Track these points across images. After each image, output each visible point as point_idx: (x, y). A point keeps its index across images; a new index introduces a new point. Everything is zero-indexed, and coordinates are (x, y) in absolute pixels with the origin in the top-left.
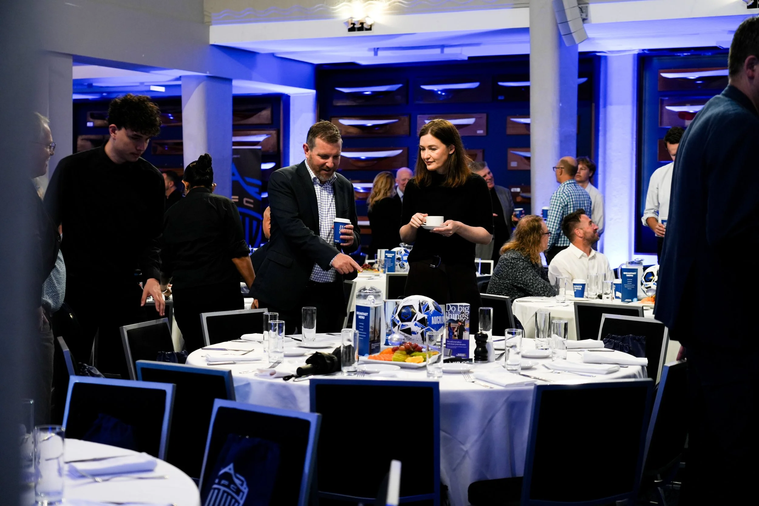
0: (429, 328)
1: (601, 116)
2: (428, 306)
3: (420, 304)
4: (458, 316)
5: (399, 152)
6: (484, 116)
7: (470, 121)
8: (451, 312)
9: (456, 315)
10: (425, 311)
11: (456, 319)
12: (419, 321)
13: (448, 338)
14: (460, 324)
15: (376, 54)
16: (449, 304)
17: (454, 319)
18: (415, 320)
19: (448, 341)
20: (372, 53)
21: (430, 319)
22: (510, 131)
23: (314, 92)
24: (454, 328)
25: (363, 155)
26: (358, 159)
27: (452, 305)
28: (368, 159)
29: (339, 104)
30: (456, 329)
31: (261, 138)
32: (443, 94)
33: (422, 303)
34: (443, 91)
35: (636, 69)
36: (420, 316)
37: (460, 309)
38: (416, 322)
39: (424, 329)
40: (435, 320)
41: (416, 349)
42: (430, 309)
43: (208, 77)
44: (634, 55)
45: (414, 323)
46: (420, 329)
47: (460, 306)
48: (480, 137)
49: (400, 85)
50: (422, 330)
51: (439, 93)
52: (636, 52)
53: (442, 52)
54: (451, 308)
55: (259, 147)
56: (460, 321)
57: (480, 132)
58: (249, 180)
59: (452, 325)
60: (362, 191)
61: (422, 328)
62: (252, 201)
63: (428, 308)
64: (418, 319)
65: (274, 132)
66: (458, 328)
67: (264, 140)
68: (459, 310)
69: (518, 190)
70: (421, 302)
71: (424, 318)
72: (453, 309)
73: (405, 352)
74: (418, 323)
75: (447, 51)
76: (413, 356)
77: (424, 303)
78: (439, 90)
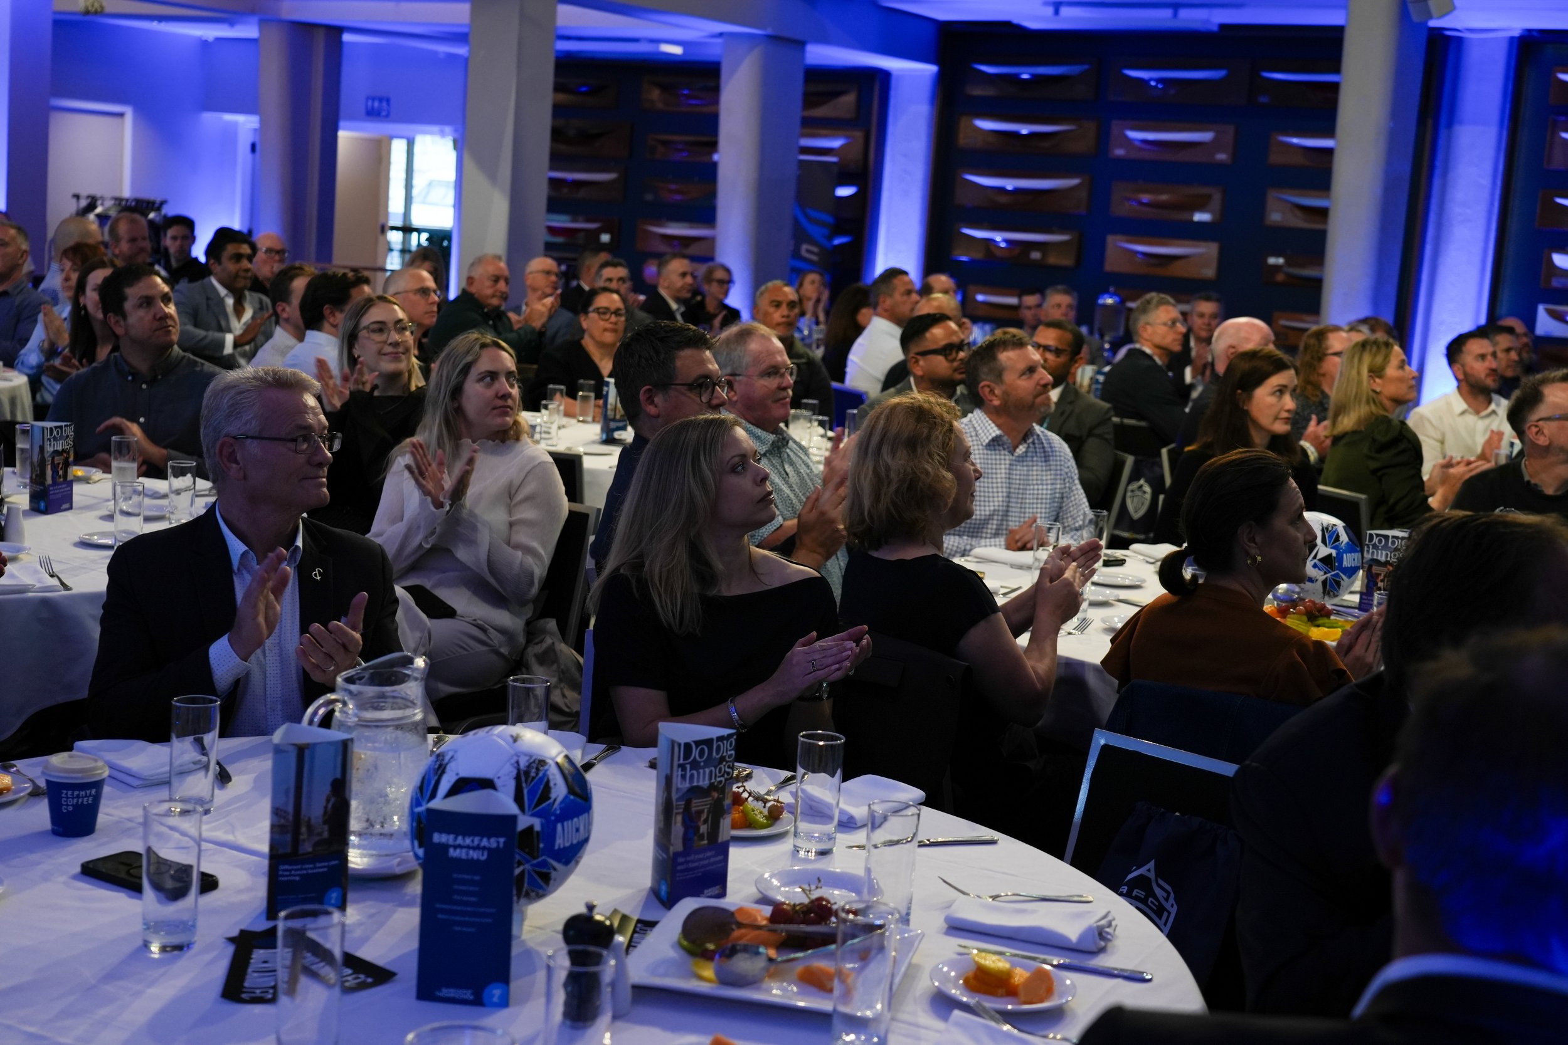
0: (1337, 574)
1: (1442, 142)
2: (1338, 534)
3: (1324, 530)
4: (1387, 555)
5: (1074, 182)
6: (1231, 129)
7: (1205, 136)
8: (1375, 546)
9: (1384, 553)
10: (1334, 543)
11: (1383, 559)
12: (1321, 560)
13: (1365, 591)
14: (1391, 568)
15: (1057, 12)
16: (1373, 532)
17: (1379, 558)
18: (1315, 557)
19: (1364, 597)
20: (1050, 10)
21: (1340, 557)
22: (1275, 158)
23: (932, 68)
24: (1378, 575)
25: (1010, 184)
26: (1002, 190)
27: (1378, 535)
28: (1017, 191)
29: (977, 91)
30: (1381, 577)
31: (836, 143)
32: (1160, 86)
33: (1327, 529)
34: (1158, 81)
35: (1513, 63)
36: (1323, 551)
37: (1393, 543)
38: (1316, 561)
39: (1328, 575)
40: (1349, 560)
41: (1323, 613)
42: (1341, 539)
43: (769, 37)
44: (1512, 39)
45: (1313, 563)
46: (1322, 573)
47: (1393, 537)
48: (1221, 165)
49: (1086, 67)
50: (1325, 577)
51: (1153, 83)
52: (1516, 34)
53: (1175, 15)
54: (1376, 540)
55: (834, 159)
56: (1391, 565)
57: (1221, 157)
58: (813, 214)
59: (1375, 569)
60: (1003, 245)
61: (1325, 573)
62: (815, 250)
63: (1337, 538)
64: (1320, 556)
65: (858, 134)
66: (1385, 576)
67: (842, 147)
68: (1390, 544)
69: (1281, 261)
70: (1325, 525)
71: (1331, 555)
72: (1380, 541)
73: (1305, 618)
74: (1319, 564)
75: (1184, 13)
76: (1318, 626)
77: (1330, 529)
78: (1151, 79)
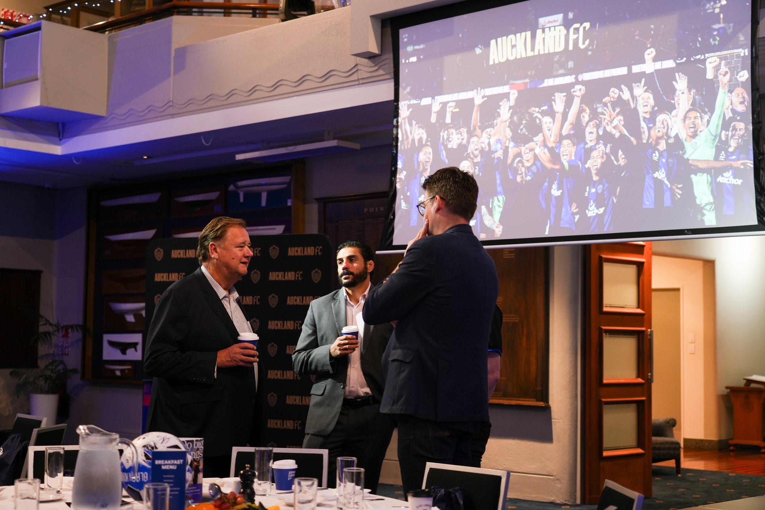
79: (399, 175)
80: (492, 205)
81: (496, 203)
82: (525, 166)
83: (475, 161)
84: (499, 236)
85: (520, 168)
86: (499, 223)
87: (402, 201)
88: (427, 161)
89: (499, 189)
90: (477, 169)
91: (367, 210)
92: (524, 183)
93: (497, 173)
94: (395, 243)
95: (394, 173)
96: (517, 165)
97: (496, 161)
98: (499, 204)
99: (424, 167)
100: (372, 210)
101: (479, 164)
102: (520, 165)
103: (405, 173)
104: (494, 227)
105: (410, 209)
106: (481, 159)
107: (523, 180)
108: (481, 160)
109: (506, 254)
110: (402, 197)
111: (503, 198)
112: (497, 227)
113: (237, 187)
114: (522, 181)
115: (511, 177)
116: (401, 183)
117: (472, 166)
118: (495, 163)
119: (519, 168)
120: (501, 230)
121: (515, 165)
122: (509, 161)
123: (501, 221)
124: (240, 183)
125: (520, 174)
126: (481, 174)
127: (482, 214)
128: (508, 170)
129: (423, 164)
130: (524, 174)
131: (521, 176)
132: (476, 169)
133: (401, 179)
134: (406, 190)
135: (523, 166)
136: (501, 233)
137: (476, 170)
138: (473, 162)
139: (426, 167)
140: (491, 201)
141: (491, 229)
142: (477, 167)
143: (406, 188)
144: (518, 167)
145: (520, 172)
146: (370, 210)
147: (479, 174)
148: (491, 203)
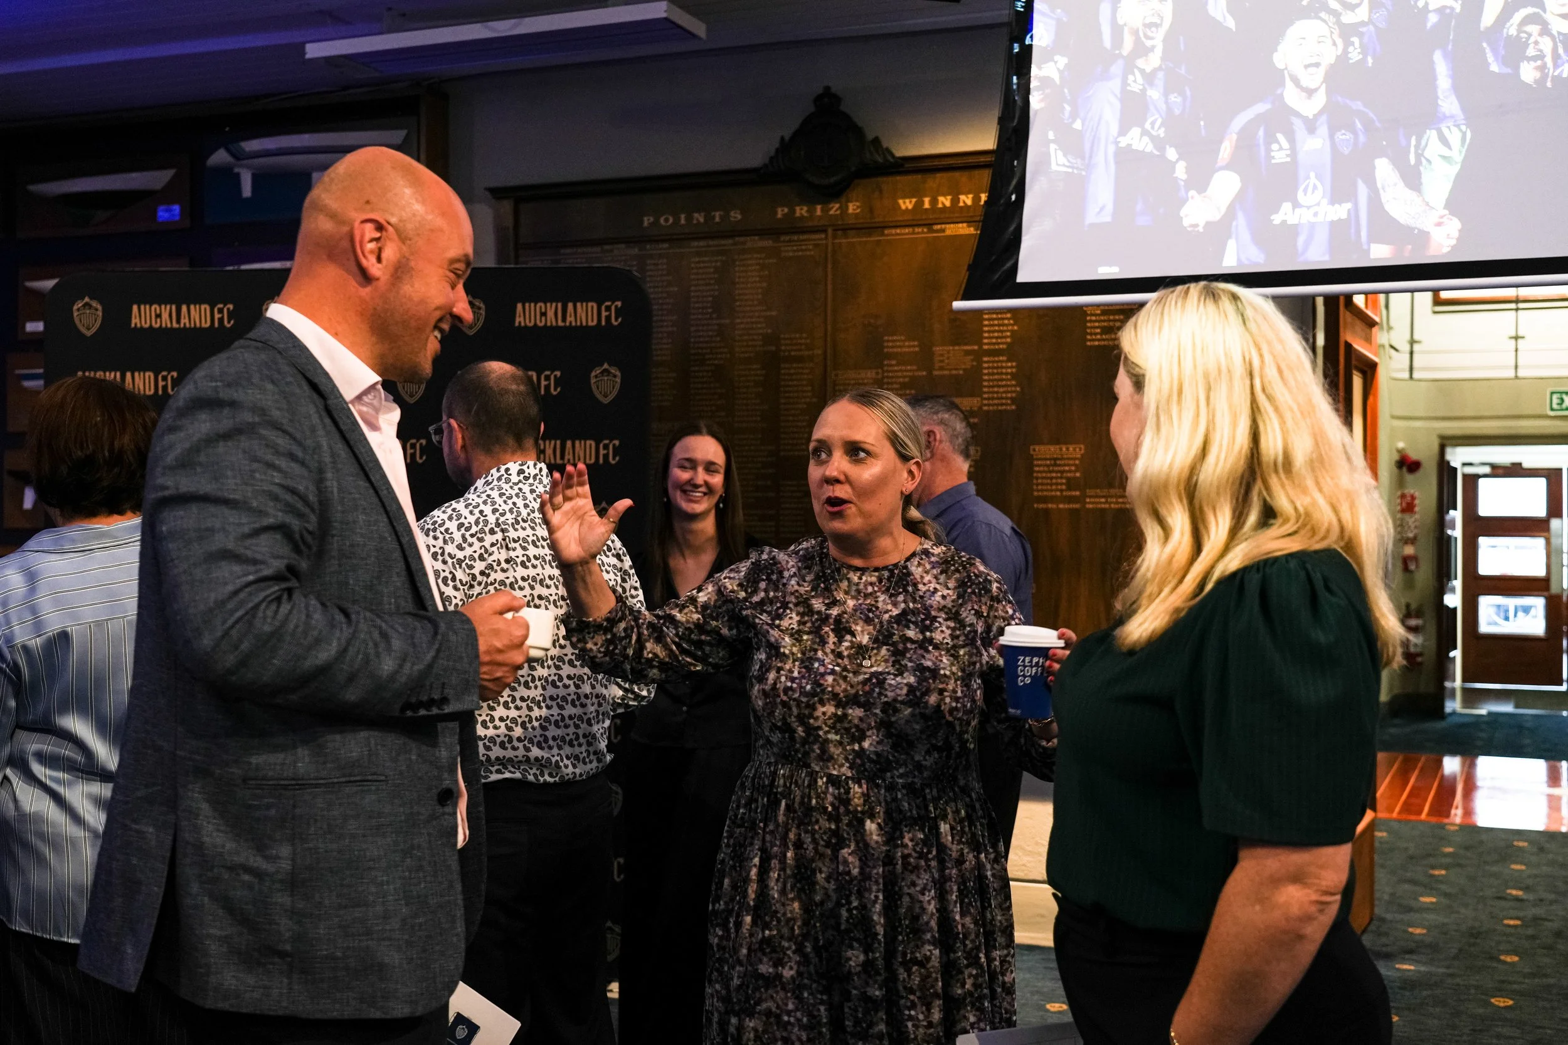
79: (1040, 68)
80: (1419, 156)
81: (1433, 146)
82: (1555, 33)
83: (1348, 18)
84: (1445, 250)
85: (1532, 40)
86: (1446, 212)
87: (1053, 147)
88: (1156, 25)
89: (1449, 104)
90: (1357, 44)
91: (652, 219)
92: (1549, 84)
93: (1438, 56)
94: (1024, 276)
95: (1022, 63)
96: (1519, 31)
97: (1433, 18)
98: (1445, 151)
99: (1138, 42)
100: (667, 220)
101: (1363, 29)
102: (1534, 29)
103: (1062, 61)
104: (1426, 223)
105: (1084, 173)
106: (1370, 11)
107: (1544, 77)
108: (1369, 18)
109: (1096, 334)
110: (1051, 135)
111: (1464, 134)
112: (1439, 224)
113: (239, 156)
114: (1541, 82)
115: (1494, 67)
116: (1048, 91)
117: (1336, 37)
118: (1429, 25)
119: (1528, 39)
120: (1456, 234)
121: (1513, 31)
122: (1488, 18)
123: (1453, 205)
124: (252, 145)
125: (1534, 58)
126: (1370, 60)
127: (1379, 185)
128: (1485, 45)
129: (1135, 33)
130: (1549, 60)
131: (1539, 63)
132: (1353, 44)
133: (1046, 81)
134: (1067, 114)
135: (1545, 31)
136: (1454, 242)
137: (1351, 49)
138: (1339, 23)
139: (1149, 43)
140: (1413, 141)
141: (1413, 229)
142: (1356, 40)
143: (1068, 108)
144: (1524, 35)
145: (1531, 52)
146: (662, 221)
147: (1364, 60)
148: (1412, 149)
